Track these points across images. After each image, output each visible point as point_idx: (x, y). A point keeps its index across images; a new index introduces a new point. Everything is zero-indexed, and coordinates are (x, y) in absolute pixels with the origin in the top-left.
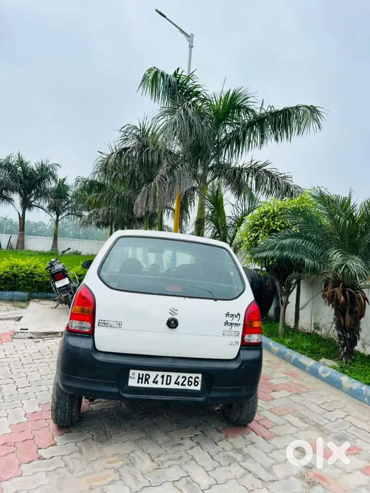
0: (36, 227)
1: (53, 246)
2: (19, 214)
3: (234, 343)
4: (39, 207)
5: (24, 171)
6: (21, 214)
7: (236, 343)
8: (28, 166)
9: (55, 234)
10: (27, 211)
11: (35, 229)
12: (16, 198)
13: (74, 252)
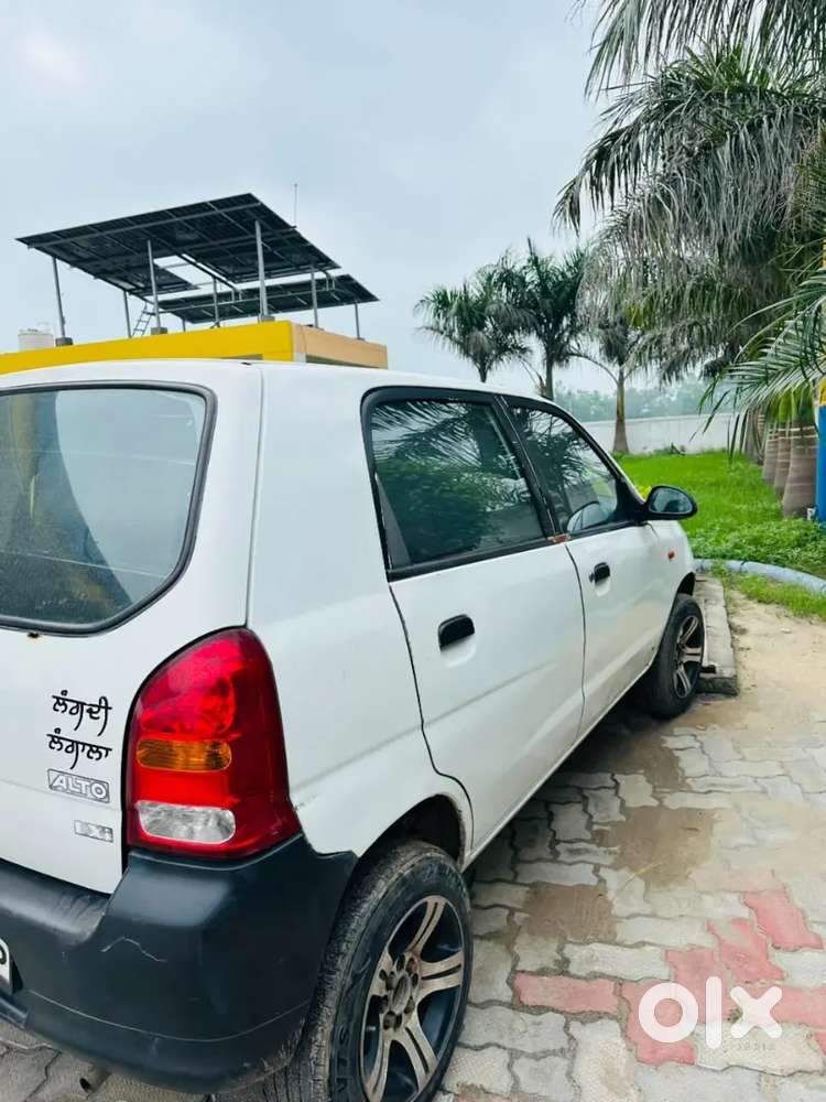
0: (648, 401)
1: (616, 442)
2: (540, 378)
3: (96, 832)
4: (579, 355)
5: (544, 278)
6: (544, 379)
7: (103, 829)
8: (551, 264)
9: (618, 413)
10: (556, 370)
11: (646, 405)
12: (534, 343)
13: (666, 450)
